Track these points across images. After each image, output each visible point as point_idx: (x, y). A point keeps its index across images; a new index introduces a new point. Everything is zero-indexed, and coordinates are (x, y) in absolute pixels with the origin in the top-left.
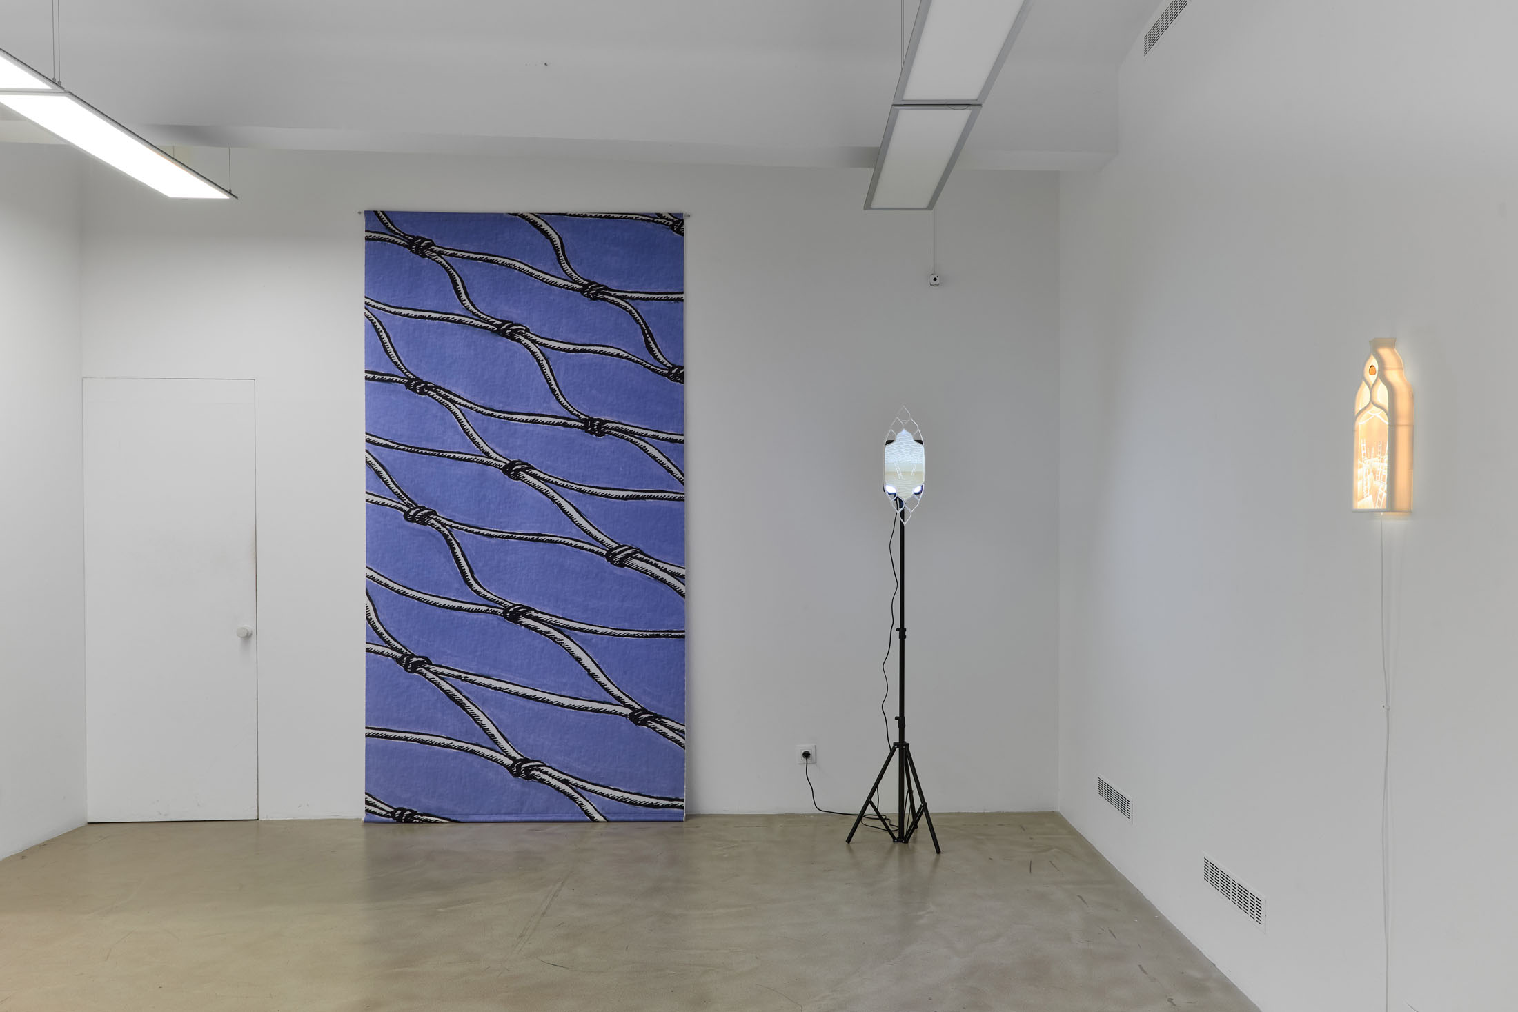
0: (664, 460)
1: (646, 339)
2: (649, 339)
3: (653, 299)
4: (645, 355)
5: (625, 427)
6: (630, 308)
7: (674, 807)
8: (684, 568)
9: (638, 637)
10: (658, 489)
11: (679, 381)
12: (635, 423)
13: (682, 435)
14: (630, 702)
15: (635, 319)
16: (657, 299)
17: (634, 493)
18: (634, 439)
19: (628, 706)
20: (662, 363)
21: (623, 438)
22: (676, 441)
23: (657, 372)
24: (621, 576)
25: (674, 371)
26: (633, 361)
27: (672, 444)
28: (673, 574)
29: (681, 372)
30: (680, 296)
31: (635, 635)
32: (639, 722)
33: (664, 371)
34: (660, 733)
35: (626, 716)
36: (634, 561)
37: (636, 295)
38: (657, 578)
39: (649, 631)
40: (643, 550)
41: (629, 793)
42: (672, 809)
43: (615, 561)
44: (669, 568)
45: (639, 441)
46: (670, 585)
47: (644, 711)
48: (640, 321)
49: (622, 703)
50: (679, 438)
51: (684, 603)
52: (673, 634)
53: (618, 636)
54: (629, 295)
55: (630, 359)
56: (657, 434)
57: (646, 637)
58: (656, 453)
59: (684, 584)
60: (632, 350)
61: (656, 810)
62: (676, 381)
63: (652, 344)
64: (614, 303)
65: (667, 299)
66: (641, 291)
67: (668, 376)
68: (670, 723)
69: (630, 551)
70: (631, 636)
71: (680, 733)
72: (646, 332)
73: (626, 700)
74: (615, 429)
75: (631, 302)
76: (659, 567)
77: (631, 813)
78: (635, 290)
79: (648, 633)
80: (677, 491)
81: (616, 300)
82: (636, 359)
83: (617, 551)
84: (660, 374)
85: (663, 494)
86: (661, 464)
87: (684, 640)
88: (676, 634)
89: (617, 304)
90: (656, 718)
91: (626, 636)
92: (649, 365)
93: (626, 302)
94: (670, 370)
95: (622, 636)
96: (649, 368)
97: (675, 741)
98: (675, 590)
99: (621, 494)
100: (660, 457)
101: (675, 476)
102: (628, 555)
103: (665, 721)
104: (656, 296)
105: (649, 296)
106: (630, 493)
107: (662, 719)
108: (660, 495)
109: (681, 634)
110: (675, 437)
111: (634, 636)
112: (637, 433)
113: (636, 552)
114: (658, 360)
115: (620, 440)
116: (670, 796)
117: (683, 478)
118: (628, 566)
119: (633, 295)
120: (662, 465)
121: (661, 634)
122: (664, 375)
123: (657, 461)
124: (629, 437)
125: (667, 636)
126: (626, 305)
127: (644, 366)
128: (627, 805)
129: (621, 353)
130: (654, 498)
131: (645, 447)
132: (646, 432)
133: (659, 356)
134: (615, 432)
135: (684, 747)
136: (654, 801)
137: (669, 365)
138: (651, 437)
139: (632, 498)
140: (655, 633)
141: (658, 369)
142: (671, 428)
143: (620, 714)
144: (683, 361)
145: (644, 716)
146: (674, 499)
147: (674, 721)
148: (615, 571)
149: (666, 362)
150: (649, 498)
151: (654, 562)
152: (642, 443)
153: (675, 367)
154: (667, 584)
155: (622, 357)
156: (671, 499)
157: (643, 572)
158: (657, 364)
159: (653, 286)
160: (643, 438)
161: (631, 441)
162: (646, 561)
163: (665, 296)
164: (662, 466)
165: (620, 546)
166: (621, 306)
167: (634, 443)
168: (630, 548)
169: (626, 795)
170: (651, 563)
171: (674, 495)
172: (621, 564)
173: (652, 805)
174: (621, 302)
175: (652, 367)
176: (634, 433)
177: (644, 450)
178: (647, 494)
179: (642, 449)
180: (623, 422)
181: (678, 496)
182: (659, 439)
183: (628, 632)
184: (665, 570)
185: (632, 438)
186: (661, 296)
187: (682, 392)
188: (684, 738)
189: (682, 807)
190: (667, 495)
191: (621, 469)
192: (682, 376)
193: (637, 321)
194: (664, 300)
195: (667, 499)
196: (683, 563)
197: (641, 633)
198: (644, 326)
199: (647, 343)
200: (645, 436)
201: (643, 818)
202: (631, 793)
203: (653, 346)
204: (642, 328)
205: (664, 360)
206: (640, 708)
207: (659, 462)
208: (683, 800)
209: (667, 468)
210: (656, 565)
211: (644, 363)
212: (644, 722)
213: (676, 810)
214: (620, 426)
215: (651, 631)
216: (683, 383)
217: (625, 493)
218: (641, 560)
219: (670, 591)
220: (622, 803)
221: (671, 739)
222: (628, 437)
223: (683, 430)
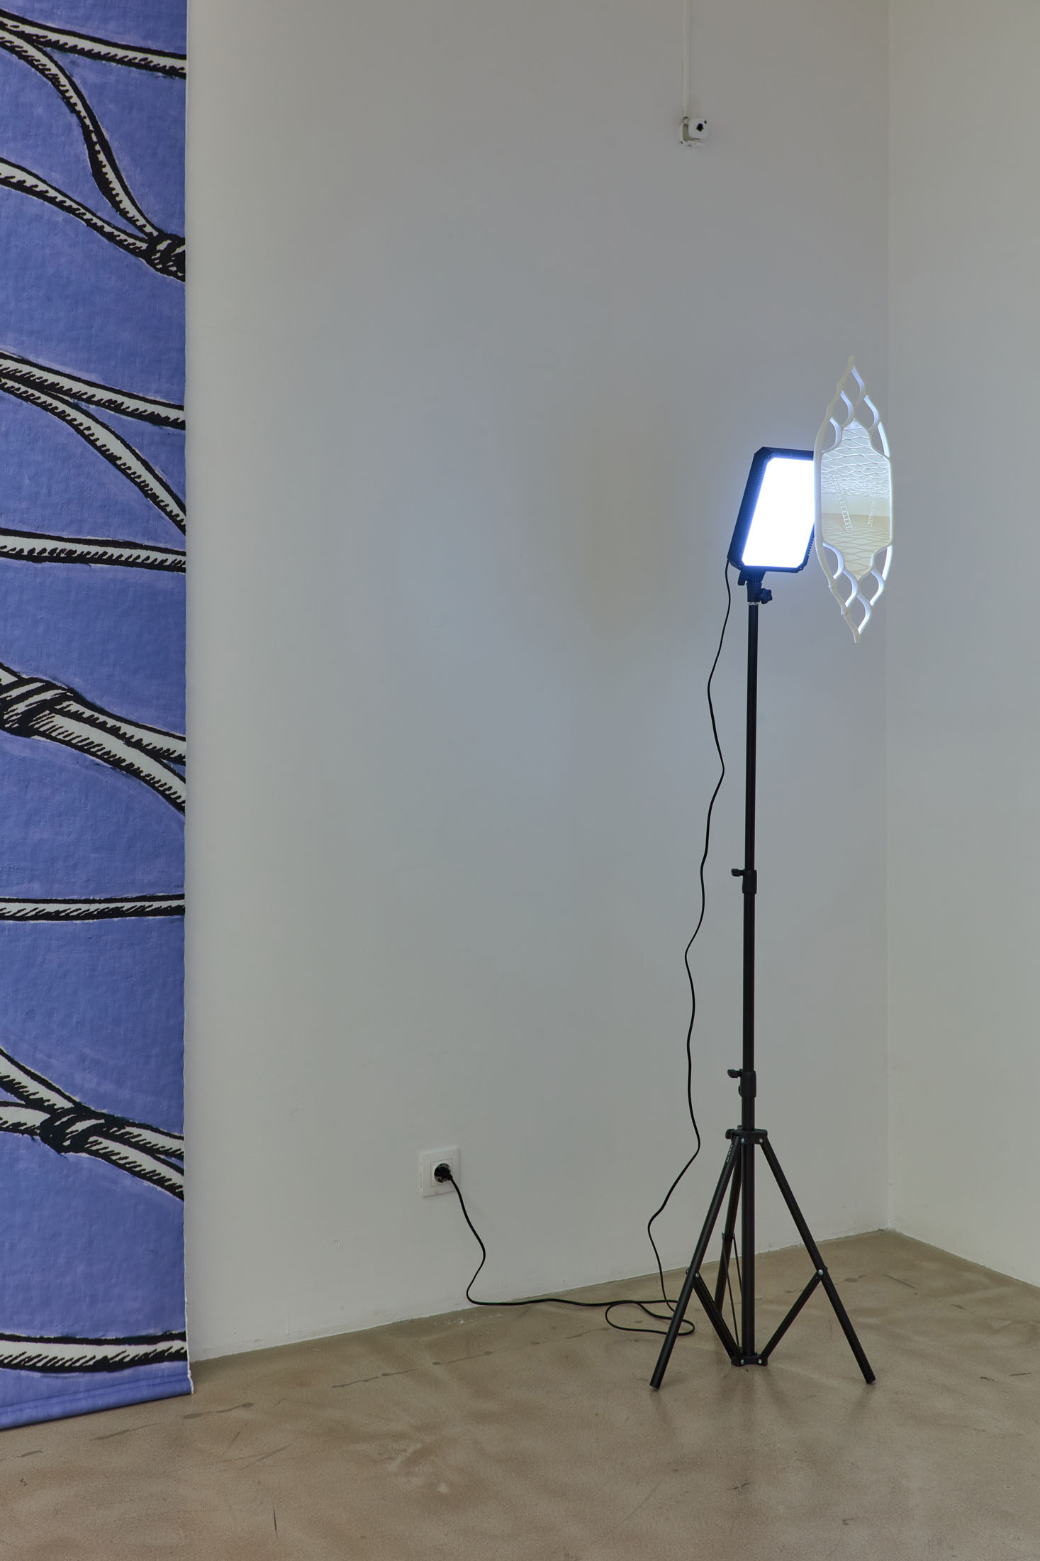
0: (137, 467)
1: (93, 155)
2: (102, 157)
3: (112, 59)
4: (88, 193)
5: (38, 373)
6: (55, 70)
7: (160, 1357)
8: (183, 739)
9: (68, 917)
10: (120, 538)
11: (174, 274)
12: (64, 364)
13: (181, 408)
14: (44, 1093)
15: (67, 100)
16: (121, 61)
17: (60, 545)
18: (62, 407)
19: (38, 1104)
20: (132, 221)
21: (33, 402)
22: (165, 421)
23: (120, 243)
24: (23, 760)
25: (162, 246)
26: (60, 205)
27: (155, 429)
28: (157, 755)
29: (179, 250)
30: (177, 63)
31: (58, 912)
32: (67, 1143)
33: (139, 244)
34: (122, 1167)
35: (30, 1131)
36: (59, 720)
37: (71, 41)
38: (116, 763)
39: (94, 901)
40: (79, 690)
41: (42, 1340)
42: (155, 1366)
43: (7, 721)
44: (148, 738)
45: (73, 413)
46: (150, 782)
47: (81, 1112)
48: (80, 107)
49: (20, 1096)
50: (173, 414)
51: (182, 825)
52: (156, 905)
53: (13, 917)
54: (53, 37)
55: (52, 200)
56: (119, 399)
57: (89, 916)
58: (116, 447)
59: (183, 779)
60: (57, 178)
61: (117, 1375)
62: (165, 270)
63: (108, 169)
64: (12, 49)
65: (146, 66)
66: (83, 32)
67: (147, 255)
68: (148, 1136)
69: (48, 695)
70: (48, 916)
71: (173, 1160)
72: (94, 139)
73: (32, 1086)
74: (12, 376)
75: (57, 55)
76: (122, 737)
77: (50, 1397)
78: (68, 28)
79: (93, 907)
80: (169, 546)
81: (18, 42)
82: (68, 203)
83: (15, 693)
84: (127, 248)
85: (135, 553)
86: (128, 476)
87: (182, 920)
88: (164, 904)
89: (22, 55)
90: (112, 1126)
91: (36, 917)
92: (100, 223)
93: (45, 54)
94: (153, 241)
95: (24, 918)
96: (100, 230)
97: (161, 1181)
98: (162, 793)
99: (26, 544)
100: (127, 458)
101: (163, 509)
102: (44, 705)
103: (135, 1131)
104: (121, 53)
105: (104, 49)
106: (50, 545)
107: (128, 1129)
108: (126, 553)
109: (174, 903)
110: (163, 412)
111: (56, 916)
112: (68, 392)
113: (63, 698)
114: (124, 213)
115: (25, 403)
116: (151, 1331)
117: (182, 516)
118: (43, 734)
119: (63, 39)
120: (132, 478)
121: (127, 906)
122: (135, 252)
123: (118, 467)
124: (49, 400)
125: (140, 912)
126: (44, 60)
127: (88, 222)
128: (37, 1375)
129: (30, 181)
130: (111, 561)
131: (89, 428)
132: (91, 391)
133: (126, 204)
134: (10, 383)
135: (181, 1196)
136: (110, 1351)
137: (148, 229)
138: (103, 405)
139: (54, 557)
140: (112, 906)
141: (123, 237)
142: (154, 386)
143: (16, 1128)
144: (182, 224)
145: (80, 1126)
146: (161, 566)
147: (156, 1130)
148: (7, 747)
149: (142, 222)
150: (99, 559)
151: (111, 722)
152: (80, 418)
153: (163, 236)
154: (143, 779)
155: (30, 190)
156: (152, 566)
157: (81, 749)
158: (122, 223)
159: (112, 25)
160: (83, 405)
161: (53, 411)
162: (91, 722)
163: (140, 56)
164: (133, 480)
165: (21, 682)
166: (30, 61)
167: (62, 416)
168: (48, 686)
169: (32, 1349)
170: (102, 726)
171: (160, 556)
172: (25, 728)
173: (104, 1365)
174: (32, 51)
175: (107, 229)
176: (61, 390)
177: (87, 438)
178: (94, 549)
179: (81, 433)
180: (32, 359)
181: (171, 558)
182: (124, 412)
183: (41, 906)
184: (138, 745)
185: (55, 403)
186: (131, 54)
187: (180, 302)
188: (181, 1171)
189: (180, 1356)
190: (144, 554)
191: (27, 481)
192: (181, 261)
193: (72, 107)
194: (138, 66)
195: (143, 565)
196: (182, 726)
197: (73, 907)
198: (87, 121)
199: (97, 166)
200: (89, 400)
201: (84, 1404)
202: (48, 1341)
203: (111, 176)
204: (84, 127)
205: (138, 216)
206: (68, 1105)
207: (124, 470)
208: (182, 1337)
209: (143, 487)
210: (114, 731)
211: (88, 216)
212: (80, 1143)
213: (166, 1365)
214: (25, 369)
215: (100, 902)
216: (183, 279)
217: (38, 545)
218: (77, 717)
219: (151, 797)
220: (23, 1373)
221: (150, 1179)
222: (44, 398)
223: (182, 398)
